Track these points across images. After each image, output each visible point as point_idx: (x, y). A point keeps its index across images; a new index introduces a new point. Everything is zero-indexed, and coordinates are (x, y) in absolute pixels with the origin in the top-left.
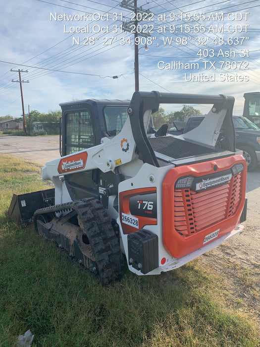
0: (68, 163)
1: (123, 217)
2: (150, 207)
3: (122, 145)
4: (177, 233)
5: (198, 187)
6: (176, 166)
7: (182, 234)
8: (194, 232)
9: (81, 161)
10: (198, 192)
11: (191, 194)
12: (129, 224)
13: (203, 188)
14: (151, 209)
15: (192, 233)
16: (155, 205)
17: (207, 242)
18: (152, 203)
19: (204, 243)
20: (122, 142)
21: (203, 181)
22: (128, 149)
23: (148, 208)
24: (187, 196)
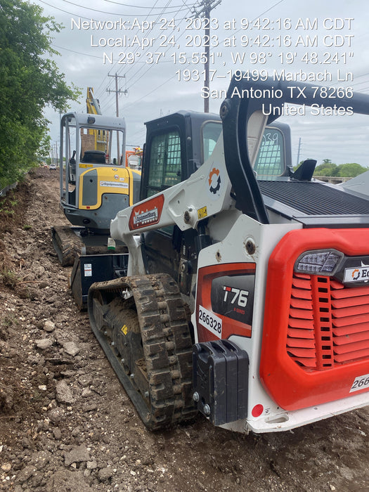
0: (140, 213)
1: (200, 313)
2: (242, 301)
3: (210, 181)
4: (290, 361)
5: (350, 276)
6: (305, 226)
7: (302, 365)
8: (330, 365)
9: (156, 211)
10: (348, 286)
11: (332, 289)
12: (208, 327)
13: (360, 279)
14: (244, 305)
15: (325, 365)
16: (251, 299)
17: (358, 389)
18: (247, 293)
19: (352, 391)
20: (211, 175)
21: (363, 265)
22: (218, 187)
23: (240, 304)
24: (323, 290)
